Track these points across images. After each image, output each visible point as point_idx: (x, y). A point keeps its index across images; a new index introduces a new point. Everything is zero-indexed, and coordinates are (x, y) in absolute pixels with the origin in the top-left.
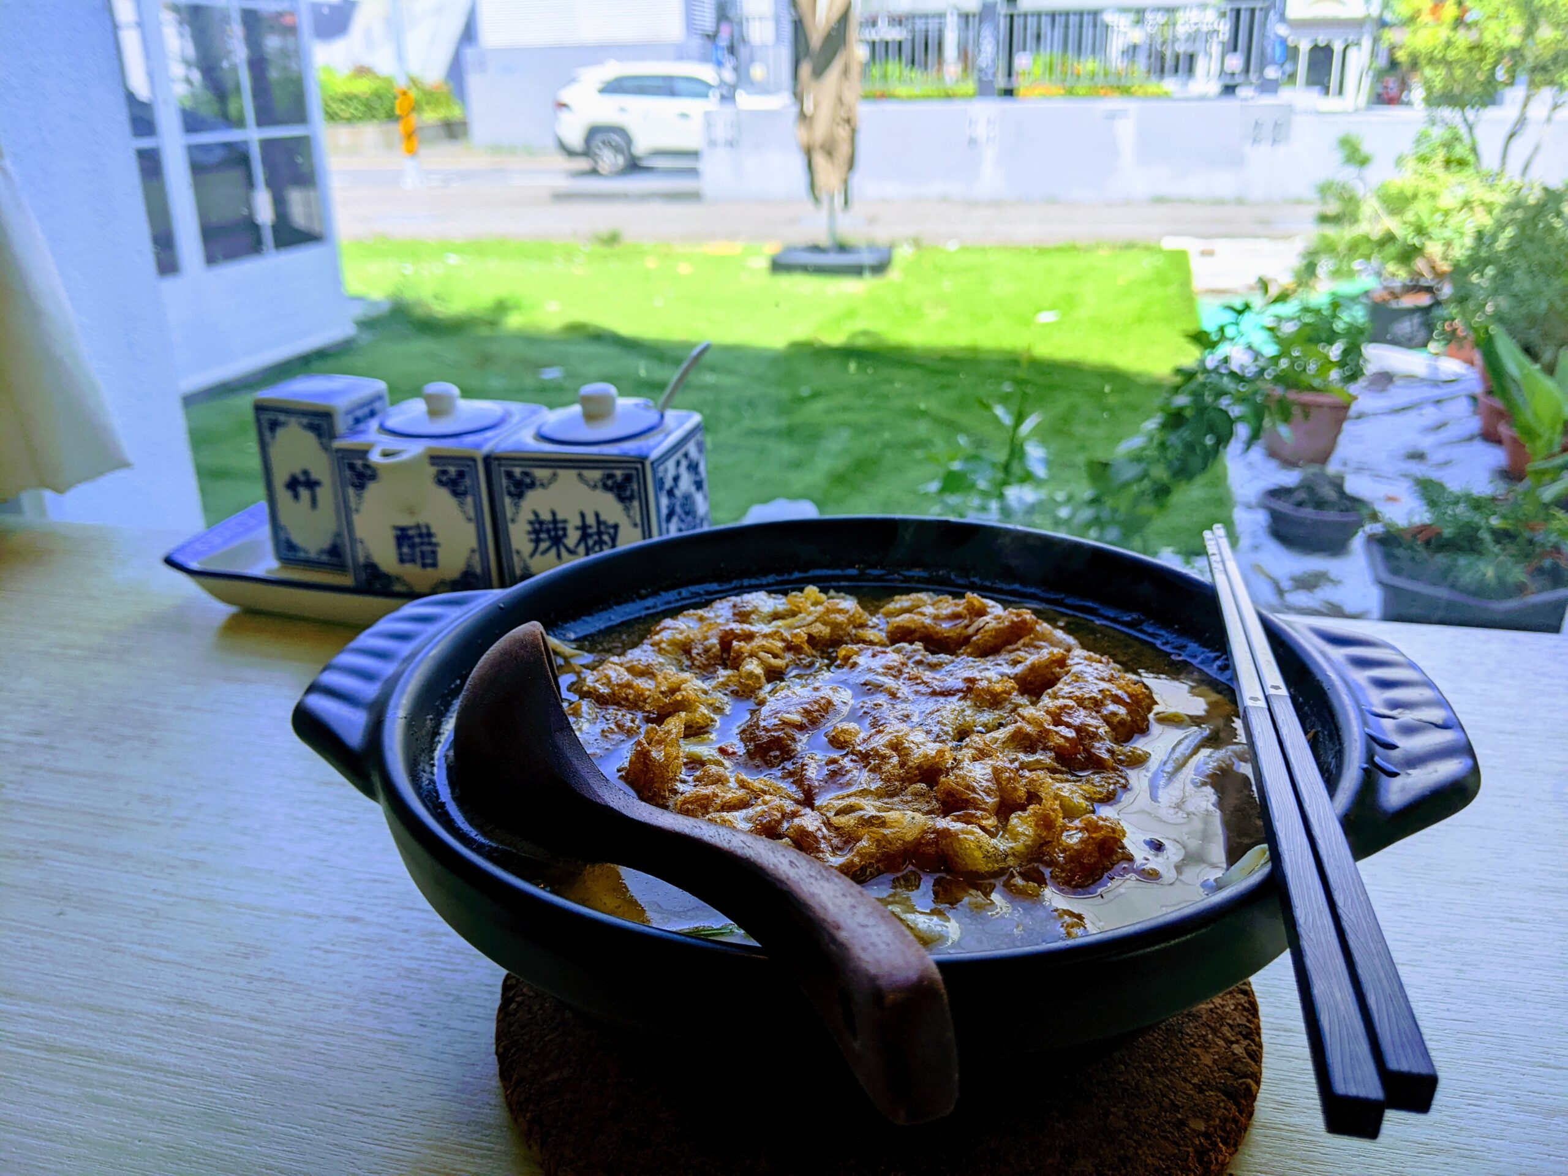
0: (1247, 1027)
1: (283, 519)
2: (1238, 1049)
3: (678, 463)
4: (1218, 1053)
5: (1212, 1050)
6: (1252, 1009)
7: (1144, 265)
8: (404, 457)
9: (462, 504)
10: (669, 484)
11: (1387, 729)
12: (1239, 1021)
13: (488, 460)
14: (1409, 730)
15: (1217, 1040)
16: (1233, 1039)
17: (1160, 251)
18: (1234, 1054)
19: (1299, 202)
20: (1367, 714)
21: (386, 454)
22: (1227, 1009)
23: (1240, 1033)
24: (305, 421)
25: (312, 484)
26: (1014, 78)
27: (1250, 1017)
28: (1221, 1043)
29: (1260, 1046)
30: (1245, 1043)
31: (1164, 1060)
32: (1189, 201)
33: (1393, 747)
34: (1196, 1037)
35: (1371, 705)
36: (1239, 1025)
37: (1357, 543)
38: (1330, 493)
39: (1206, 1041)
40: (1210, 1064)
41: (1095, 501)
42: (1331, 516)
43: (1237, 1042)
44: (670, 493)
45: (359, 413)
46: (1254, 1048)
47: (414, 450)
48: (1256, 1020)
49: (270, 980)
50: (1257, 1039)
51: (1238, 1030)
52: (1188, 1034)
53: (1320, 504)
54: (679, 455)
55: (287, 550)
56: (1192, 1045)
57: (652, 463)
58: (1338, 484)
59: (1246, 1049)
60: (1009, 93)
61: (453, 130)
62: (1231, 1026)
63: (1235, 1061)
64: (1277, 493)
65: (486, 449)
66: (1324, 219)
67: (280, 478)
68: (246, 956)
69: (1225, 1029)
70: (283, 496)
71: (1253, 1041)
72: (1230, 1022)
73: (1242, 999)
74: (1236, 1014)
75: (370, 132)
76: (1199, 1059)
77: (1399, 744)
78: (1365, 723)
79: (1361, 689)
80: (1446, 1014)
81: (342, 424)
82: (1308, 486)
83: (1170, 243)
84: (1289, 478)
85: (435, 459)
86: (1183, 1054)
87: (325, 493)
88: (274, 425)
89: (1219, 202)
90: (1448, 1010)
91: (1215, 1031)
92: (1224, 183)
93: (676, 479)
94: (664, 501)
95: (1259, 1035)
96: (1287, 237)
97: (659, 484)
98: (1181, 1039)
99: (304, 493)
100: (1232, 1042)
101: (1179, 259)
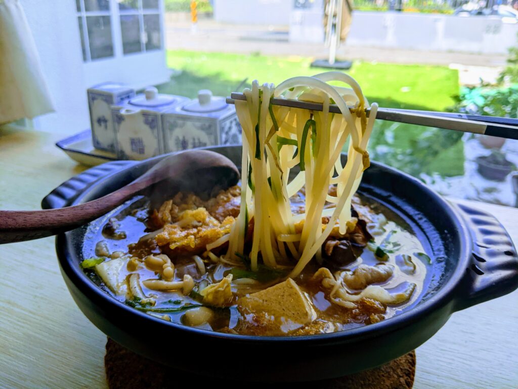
0: (408, 371)
1: (97, 133)
2: (402, 380)
3: (231, 122)
4: (393, 381)
5: (391, 379)
6: (413, 363)
7: (442, 73)
8: (133, 113)
9: (153, 132)
10: (226, 129)
11: (482, 252)
12: (406, 368)
13: (162, 116)
14: (492, 254)
15: (394, 375)
16: (401, 375)
17: (448, 69)
18: (400, 382)
19: (501, 55)
20: (474, 245)
21: (127, 111)
22: (402, 362)
23: (405, 373)
24: (104, 98)
25: (105, 121)
26: (402, 5)
27: (411, 366)
28: (396, 376)
29: (413, 380)
30: (406, 378)
31: (369, 380)
32: (460, 52)
33: (483, 261)
34: (385, 372)
35: (477, 241)
36: (406, 369)
37: (509, 178)
38: (500, 159)
39: (389, 374)
40: (389, 385)
41: (411, 154)
42: (500, 168)
43: (403, 377)
44: (227, 133)
45: (124, 96)
46: (409, 380)
47: (137, 110)
48: (413, 368)
49: (42, 298)
50: (412, 376)
51: (404, 371)
52: (382, 370)
53: (497, 163)
54: (232, 119)
55: (97, 144)
56: (383, 376)
57: (220, 121)
58: (503, 156)
59: (406, 381)
60: (400, 10)
61: (209, 15)
62: (401, 369)
63: (400, 385)
64: (482, 158)
65: (162, 112)
66: (510, 61)
67: (95, 118)
68: (37, 288)
69: (399, 371)
70: (96, 124)
71: (410, 377)
72: (402, 367)
73: (409, 358)
74: (405, 364)
75: (182, 15)
76: (385, 382)
77: (486, 260)
78: (472, 248)
79: (474, 233)
80: (500, 375)
81: (115, 100)
82: (493, 156)
83: (453, 66)
84: (486, 153)
85: (144, 114)
86: (378, 379)
87: (110, 124)
88: (93, 99)
89: (472, 53)
90: (501, 374)
91: (394, 371)
92: (474, 47)
93: (230, 128)
94: (224, 136)
95: (414, 375)
96: (495, 67)
97: (222, 129)
98: (378, 372)
99: (103, 124)
100: (400, 377)
101: (455, 73)
